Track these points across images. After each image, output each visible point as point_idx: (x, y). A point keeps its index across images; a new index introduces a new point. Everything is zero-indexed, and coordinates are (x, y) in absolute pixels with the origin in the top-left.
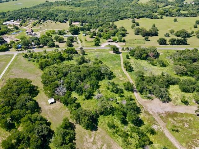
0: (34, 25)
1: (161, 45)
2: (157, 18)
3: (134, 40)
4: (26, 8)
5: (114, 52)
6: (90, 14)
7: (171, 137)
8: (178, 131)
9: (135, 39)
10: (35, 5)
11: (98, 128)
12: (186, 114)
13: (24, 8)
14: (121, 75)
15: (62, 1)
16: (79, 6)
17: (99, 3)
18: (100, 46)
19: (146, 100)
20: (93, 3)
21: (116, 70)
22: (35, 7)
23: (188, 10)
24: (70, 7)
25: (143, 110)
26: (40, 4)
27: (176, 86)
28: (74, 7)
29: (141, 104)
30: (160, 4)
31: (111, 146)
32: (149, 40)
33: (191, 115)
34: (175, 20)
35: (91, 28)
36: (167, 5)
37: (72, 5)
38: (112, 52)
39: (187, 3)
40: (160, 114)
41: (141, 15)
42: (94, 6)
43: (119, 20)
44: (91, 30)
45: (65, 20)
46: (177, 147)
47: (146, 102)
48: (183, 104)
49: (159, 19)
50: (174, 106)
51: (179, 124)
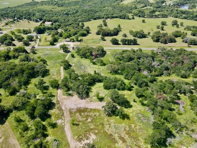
0: (7, 24)
1: (113, 44)
2: (129, 19)
3: (91, 40)
4: (9, 7)
5: (64, 51)
6: (66, 14)
7: (69, 130)
8: (78, 125)
9: (93, 39)
10: (20, 4)
11: (6, 122)
12: (95, 110)
13: (7, 7)
14: (56, 73)
15: (48, 1)
16: (62, 6)
17: (83, 3)
18: (56, 45)
19: (65, 97)
20: (76, 3)
21: (54, 68)
22: (19, 6)
23: (163, 11)
24: (53, 7)
25: (58, 106)
26: (25, 3)
27: (102, 84)
28: (57, 7)
29: (59, 100)
30: (140, 5)
31: (8, 139)
32: (105, 40)
33: (99, 111)
34: (144, 21)
35: (59, 28)
36: (146, 6)
37: (55, 4)
38: (62, 51)
39: (166, 4)
40: (71, 110)
41: (115, 15)
42: (76, 6)
43: (91, 20)
44: (59, 29)
45: (38, 20)
46: (68, 140)
47: (65, 98)
48: (98, 100)
49: (130, 19)
50: (88, 102)
51: (83, 119)
